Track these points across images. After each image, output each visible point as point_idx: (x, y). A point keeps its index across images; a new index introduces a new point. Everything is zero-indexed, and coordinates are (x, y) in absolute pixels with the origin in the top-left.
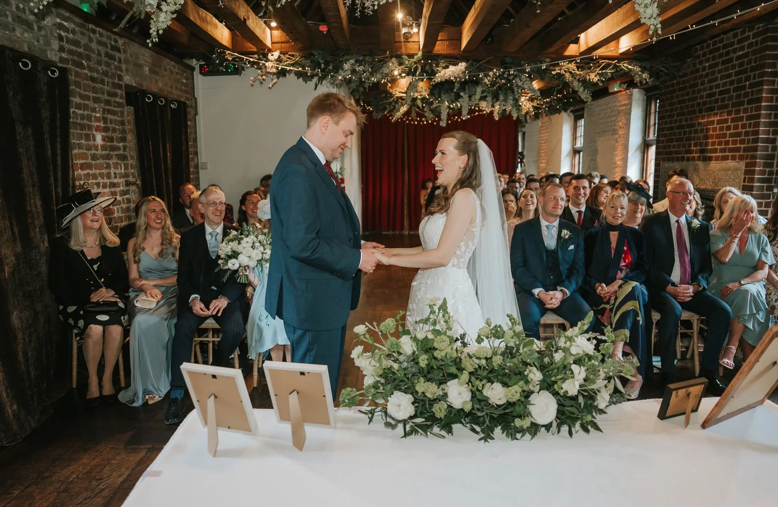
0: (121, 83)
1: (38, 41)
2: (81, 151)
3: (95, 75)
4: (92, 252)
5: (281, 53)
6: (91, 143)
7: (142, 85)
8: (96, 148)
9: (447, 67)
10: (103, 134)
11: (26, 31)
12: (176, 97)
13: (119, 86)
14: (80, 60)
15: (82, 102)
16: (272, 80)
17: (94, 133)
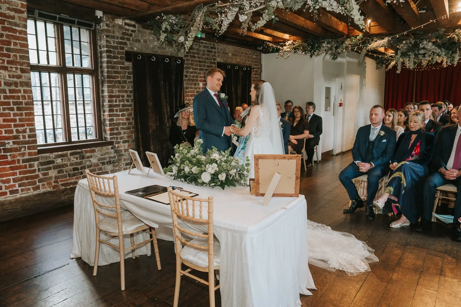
0: (215, 61)
1: (175, 51)
2: (192, 90)
3: (201, 60)
4: (184, 127)
5: (293, 41)
6: (197, 86)
7: (227, 61)
8: (199, 88)
9: (376, 41)
10: (203, 83)
11: (170, 48)
12: (248, 65)
13: (214, 63)
14: (194, 55)
15: (194, 71)
16: (287, 54)
17: (199, 82)
